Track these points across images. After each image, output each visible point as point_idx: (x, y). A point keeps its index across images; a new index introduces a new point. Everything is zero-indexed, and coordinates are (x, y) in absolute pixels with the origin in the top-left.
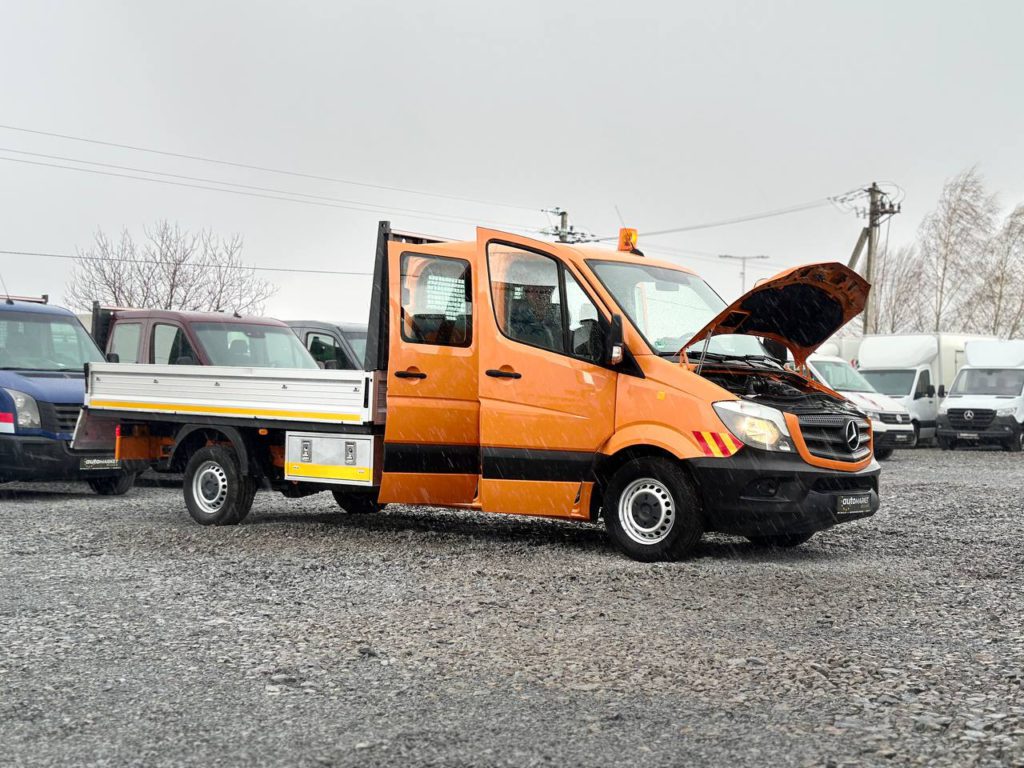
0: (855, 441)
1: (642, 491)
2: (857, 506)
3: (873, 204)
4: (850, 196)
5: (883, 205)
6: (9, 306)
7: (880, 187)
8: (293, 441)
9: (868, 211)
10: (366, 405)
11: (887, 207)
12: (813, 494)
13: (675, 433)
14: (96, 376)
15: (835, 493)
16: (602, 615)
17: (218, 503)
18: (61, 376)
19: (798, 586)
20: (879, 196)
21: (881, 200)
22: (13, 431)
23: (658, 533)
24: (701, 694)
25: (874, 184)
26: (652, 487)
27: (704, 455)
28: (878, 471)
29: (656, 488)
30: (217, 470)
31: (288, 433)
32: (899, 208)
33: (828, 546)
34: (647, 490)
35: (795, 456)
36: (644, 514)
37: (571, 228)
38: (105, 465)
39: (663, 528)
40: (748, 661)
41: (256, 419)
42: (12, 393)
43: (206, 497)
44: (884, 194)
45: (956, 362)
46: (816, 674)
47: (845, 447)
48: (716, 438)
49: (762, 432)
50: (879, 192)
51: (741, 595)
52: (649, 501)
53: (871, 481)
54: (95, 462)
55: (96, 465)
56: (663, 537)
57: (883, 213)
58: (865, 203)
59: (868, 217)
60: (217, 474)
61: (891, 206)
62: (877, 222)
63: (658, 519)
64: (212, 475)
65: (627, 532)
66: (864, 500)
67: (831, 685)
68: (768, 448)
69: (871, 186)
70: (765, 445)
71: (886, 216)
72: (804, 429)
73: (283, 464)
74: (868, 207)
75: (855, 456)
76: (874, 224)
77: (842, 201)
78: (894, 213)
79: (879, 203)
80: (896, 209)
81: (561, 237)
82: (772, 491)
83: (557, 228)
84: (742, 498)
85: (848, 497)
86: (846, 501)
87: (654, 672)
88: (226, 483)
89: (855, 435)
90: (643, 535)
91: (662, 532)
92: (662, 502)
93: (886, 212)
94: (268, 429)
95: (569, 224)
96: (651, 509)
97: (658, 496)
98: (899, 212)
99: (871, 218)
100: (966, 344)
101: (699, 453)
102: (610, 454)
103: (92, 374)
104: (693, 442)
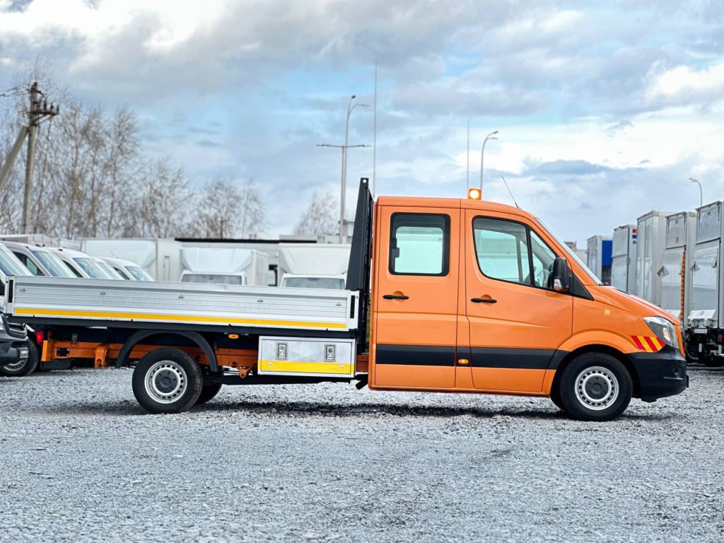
1: (592, 375)
3: (34, 103)
5: (44, 106)
7: (40, 88)
9: (28, 111)
10: (352, 316)
11: (48, 108)
17: (176, 395)
20: (39, 95)
21: (42, 100)
23: (605, 402)
25: (34, 84)
26: (600, 372)
27: (640, 351)
29: (603, 372)
30: (174, 368)
31: (261, 338)
32: (58, 110)
34: (596, 374)
36: (596, 390)
39: (609, 399)
41: (229, 326)
43: (162, 390)
44: (45, 94)
48: (648, 340)
50: (40, 92)
52: (599, 381)
58: (25, 102)
59: (28, 116)
60: (174, 371)
61: (52, 107)
62: (37, 122)
64: (169, 372)
68: (672, 346)
69: (32, 86)
70: (671, 343)
71: (48, 116)
74: (28, 106)
76: (34, 123)
78: (54, 114)
79: (40, 103)
80: (55, 110)
82: (676, 373)
84: (665, 378)
88: (184, 378)
90: (594, 404)
92: (609, 382)
93: (47, 113)
97: (605, 378)
98: (57, 113)
99: (31, 118)
101: (635, 350)
102: (571, 351)
103: (17, 284)
104: (633, 344)
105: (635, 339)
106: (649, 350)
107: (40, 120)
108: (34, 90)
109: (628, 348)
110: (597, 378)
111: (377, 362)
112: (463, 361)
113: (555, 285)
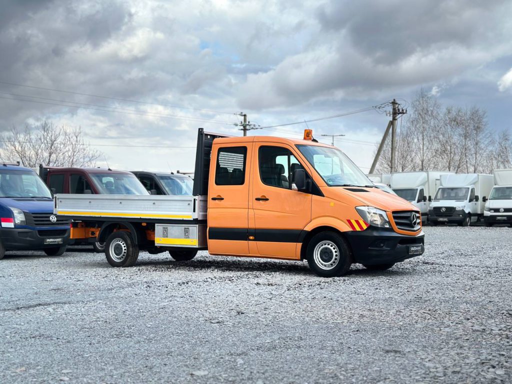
0: (415, 223)
1: (324, 246)
2: (417, 251)
3: (394, 109)
4: (383, 106)
5: (399, 110)
6: (5, 168)
7: (397, 101)
8: (159, 228)
9: (391, 113)
10: (194, 211)
11: (401, 111)
12: (399, 245)
13: (339, 221)
14: (60, 200)
15: (408, 245)
16: (325, 297)
17: (122, 257)
18: (33, 200)
19: (398, 285)
20: (397, 105)
21: (398, 107)
22: (13, 227)
23: (332, 265)
24: (385, 323)
25: (394, 100)
26: (329, 245)
27: (352, 230)
28: (424, 236)
29: (330, 245)
30: (122, 242)
31: (156, 225)
32: (406, 111)
33: (401, 269)
34: (326, 246)
35: (391, 230)
36: (325, 256)
37: (249, 122)
38: (55, 242)
39: (334, 262)
40: (397, 311)
41: (141, 218)
42: (12, 209)
43: (117, 254)
44: (399, 104)
45: (436, 184)
46: (426, 315)
47: (411, 225)
48: (357, 222)
49: (377, 219)
50: (397, 104)
51: (377, 289)
52: (327, 251)
53: (421, 240)
54: (51, 240)
55: (51, 242)
56: (334, 267)
57: (399, 114)
58: (390, 109)
59: (392, 115)
60: (121, 244)
61: (403, 110)
62: (396, 118)
63: (332, 258)
64: (119, 245)
65: (318, 265)
66: (419, 248)
67: (433, 318)
68: (379, 226)
69: (393, 101)
70: (378, 225)
71: (400, 115)
72: (395, 217)
73: (154, 238)
74: (391, 111)
75: (415, 229)
76: (394, 119)
77: (379, 108)
78: (404, 113)
79: (397, 109)
80: (405, 111)
81: (244, 127)
82: (382, 245)
83: (242, 122)
84: (369, 248)
85: (413, 247)
86: (412, 249)
87: (362, 316)
88: (126, 248)
89: (415, 220)
90: (325, 266)
91: (334, 264)
92: (334, 251)
93: (400, 113)
94: (146, 223)
95: (247, 120)
96: (328, 254)
97: (332, 248)
98: (406, 113)
99: (393, 116)
100: (441, 176)
101: (350, 229)
102: (310, 230)
103: (58, 199)
104: (347, 224)
105: (349, 221)
106: (358, 229)
107: (398, 117)
108: (394, 103)
109: (345, 228)
110: (326, 248)
111: (209, 239)
112: (251, 238)
113: (293, 187)
